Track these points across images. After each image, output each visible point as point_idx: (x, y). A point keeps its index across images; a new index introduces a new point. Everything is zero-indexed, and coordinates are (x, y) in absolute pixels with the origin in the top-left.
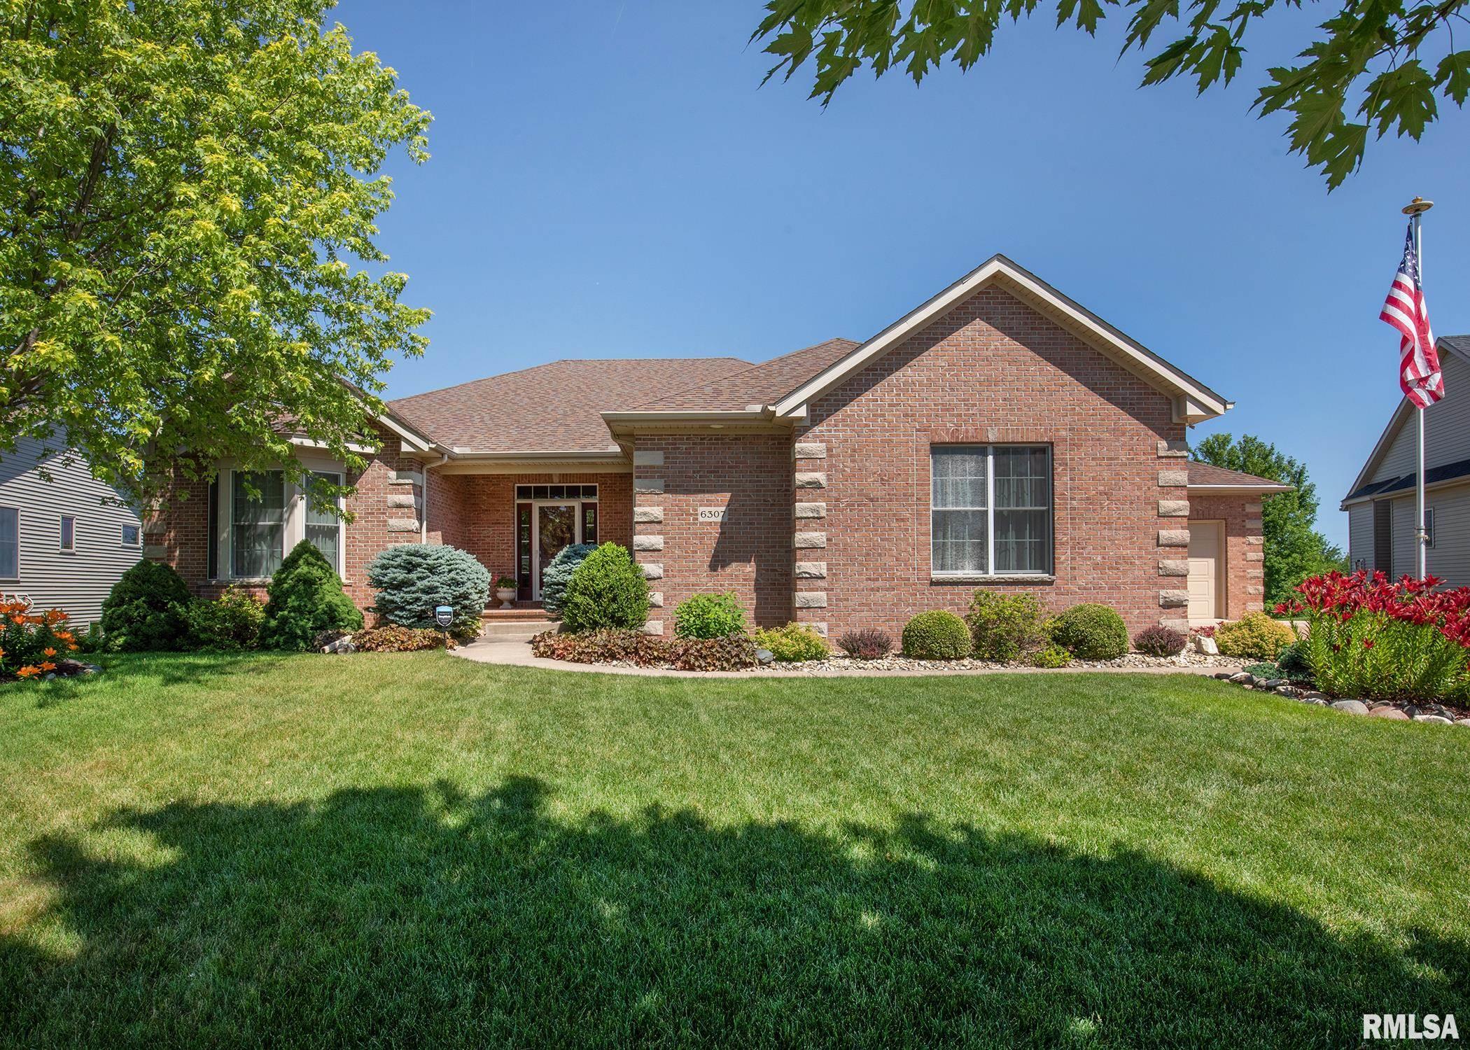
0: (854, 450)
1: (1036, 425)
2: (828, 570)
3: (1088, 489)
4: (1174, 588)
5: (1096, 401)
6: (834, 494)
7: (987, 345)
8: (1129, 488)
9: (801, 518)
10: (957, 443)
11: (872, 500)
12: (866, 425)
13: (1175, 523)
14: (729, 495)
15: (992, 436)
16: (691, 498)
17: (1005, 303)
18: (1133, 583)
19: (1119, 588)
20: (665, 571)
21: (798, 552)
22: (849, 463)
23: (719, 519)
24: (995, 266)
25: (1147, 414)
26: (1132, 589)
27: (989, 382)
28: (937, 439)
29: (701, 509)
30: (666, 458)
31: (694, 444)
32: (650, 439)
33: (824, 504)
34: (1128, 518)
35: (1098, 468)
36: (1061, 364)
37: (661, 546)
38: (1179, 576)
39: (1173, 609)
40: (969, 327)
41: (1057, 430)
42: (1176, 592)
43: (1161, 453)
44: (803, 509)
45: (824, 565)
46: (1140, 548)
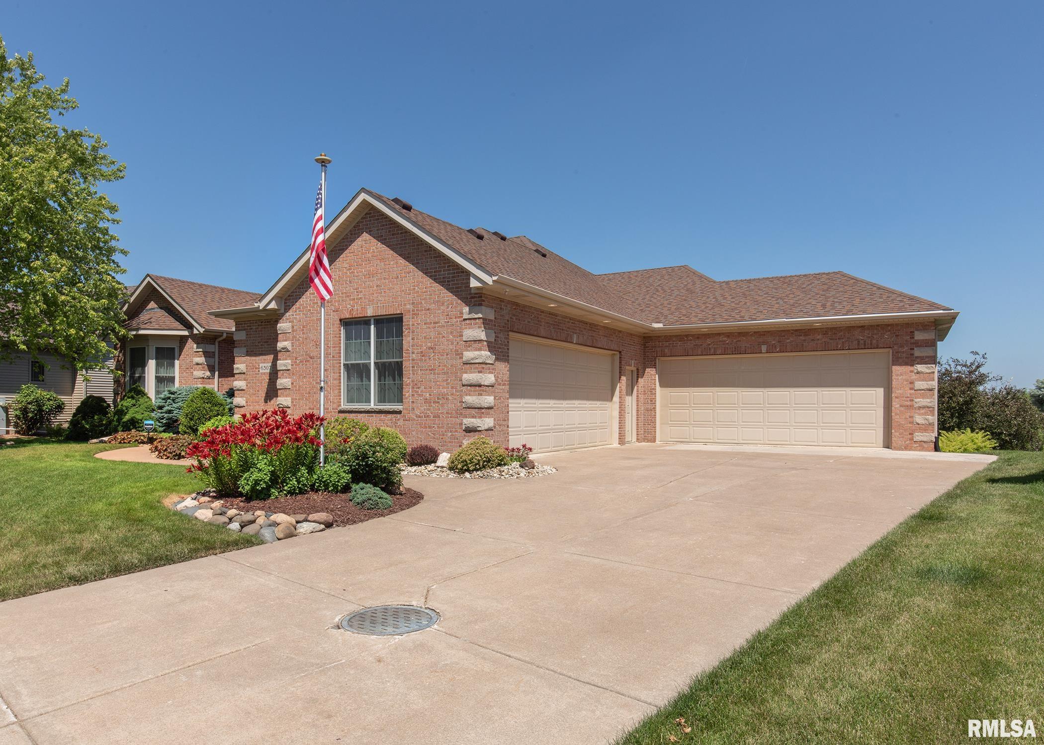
0: (304, 327)
1: (393, 302)
2: (292, 402)
3: (421, 346)
4: (473, 417)
5: (428, 281)
6: (294, 355)
7: (368, 250)
8: (446, 343)
9: (280, 370)
10: (353, 318)
11: (311, 358)
12: (310, 310)
13: (474, 369)
14: (272, 356)
15: (370, 312)
16: (257, 358)
17: (378, 219)
18: (447, 413)
19: (439, 417)
20: (247, 402)
21: (279, 391)
22: (301, 335)
23: (268, 371)
24: (363, 196)
25: (458, 288)
26: (447, 417)
27: (370, 275)
28: (342, 317)
29: (261, 365)
30: (247, 335)
31: (258, 325)
32: (240, 324)
33: (290, 361)
34: (445, 366)
35: (428, 330)
36: (407, 258)
37: (244, 388)
38: (476, 408)
39: (472, 433)
40: (360, 239)
41: (405, 305)
42: (473, 420)
43: (465, 316)
44: (281, 364)
45: (289, 399)
46: (452, 388)
